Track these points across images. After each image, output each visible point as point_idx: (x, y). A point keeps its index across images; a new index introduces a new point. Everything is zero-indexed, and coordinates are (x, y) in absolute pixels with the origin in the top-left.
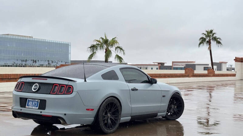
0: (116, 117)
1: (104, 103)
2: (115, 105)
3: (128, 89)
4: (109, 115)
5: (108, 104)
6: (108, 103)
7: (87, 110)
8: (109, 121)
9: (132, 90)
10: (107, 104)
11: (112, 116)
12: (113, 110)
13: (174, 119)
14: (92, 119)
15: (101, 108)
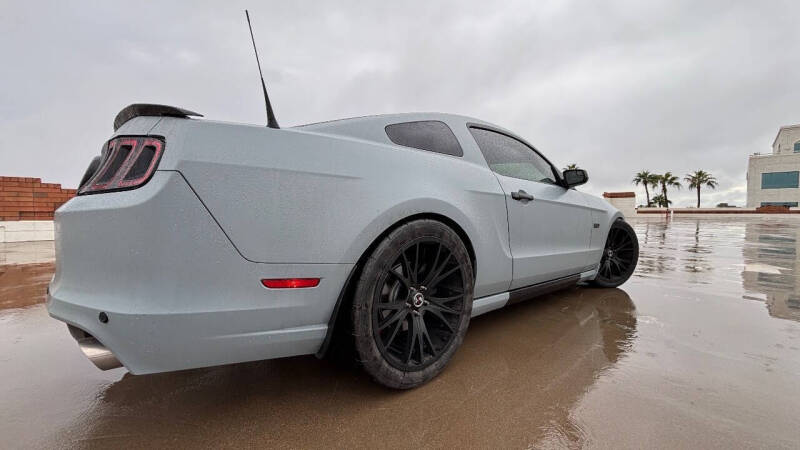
0: (450, 304)
1: (385, 243)
2: (446, 252)
3: (501, 192)
4: (418, 298)
5: (410, 252)
6: (409, 244)
7: (269, 283)
8: (420, 325)
9: (514, 198)
10: (404, 248)
11: (433, 299)
12: (436, 276)
13: (614, 284)
14: (318, 330)
15: (368, 269)
